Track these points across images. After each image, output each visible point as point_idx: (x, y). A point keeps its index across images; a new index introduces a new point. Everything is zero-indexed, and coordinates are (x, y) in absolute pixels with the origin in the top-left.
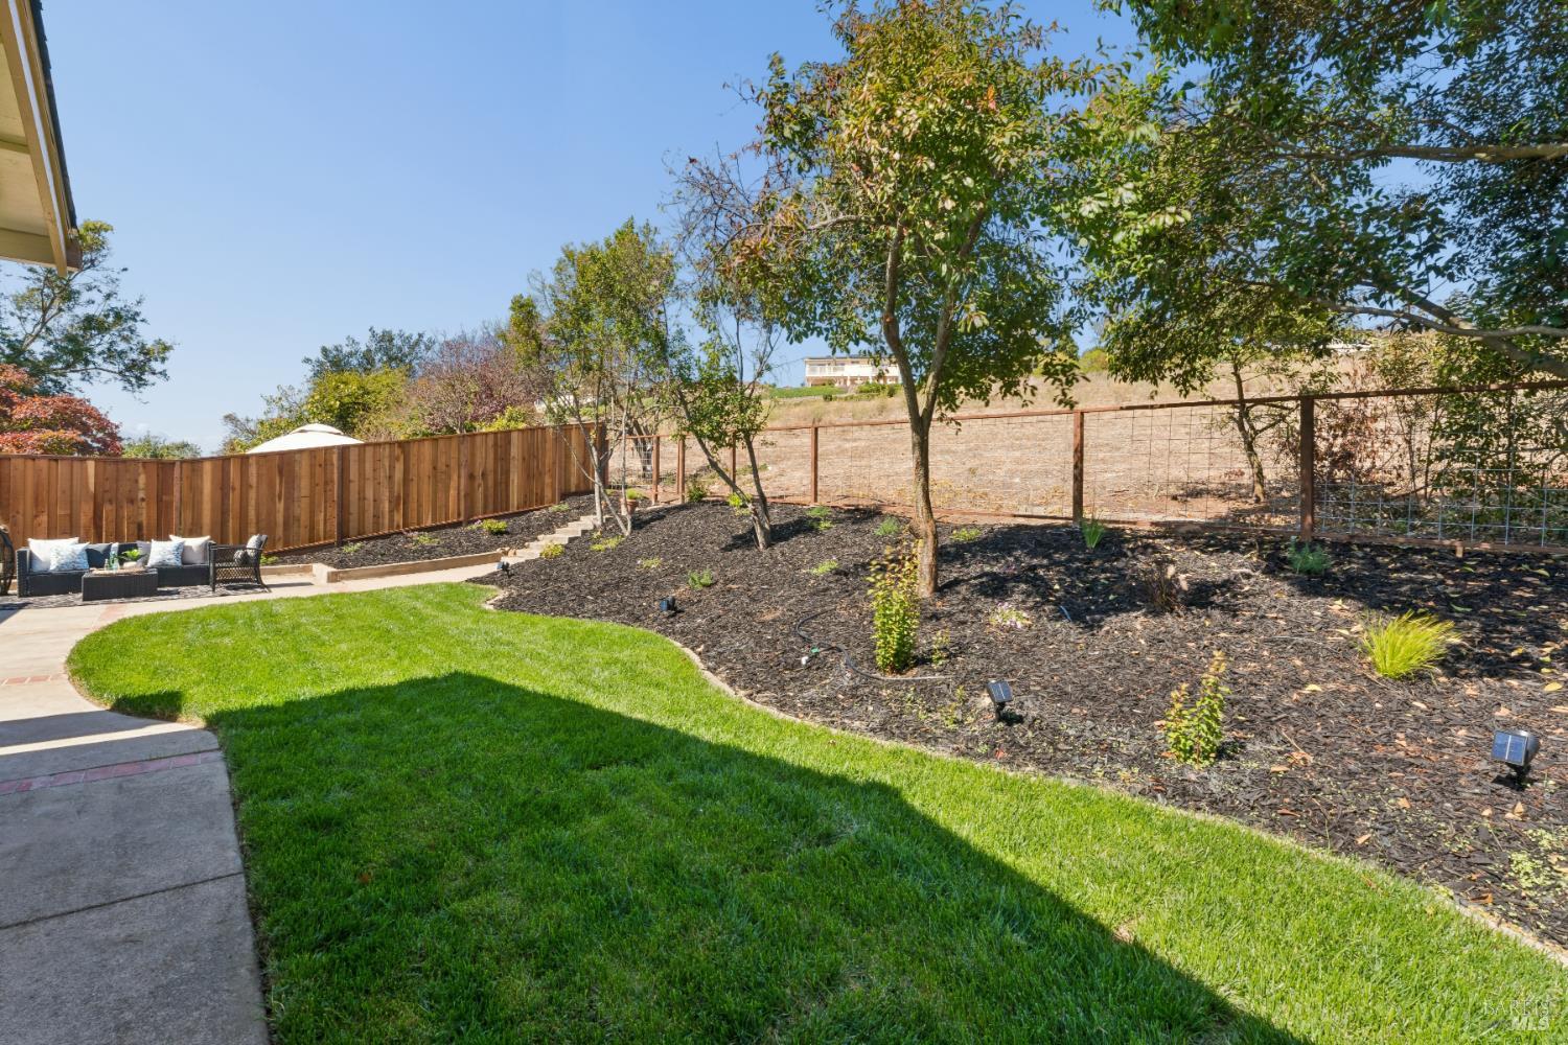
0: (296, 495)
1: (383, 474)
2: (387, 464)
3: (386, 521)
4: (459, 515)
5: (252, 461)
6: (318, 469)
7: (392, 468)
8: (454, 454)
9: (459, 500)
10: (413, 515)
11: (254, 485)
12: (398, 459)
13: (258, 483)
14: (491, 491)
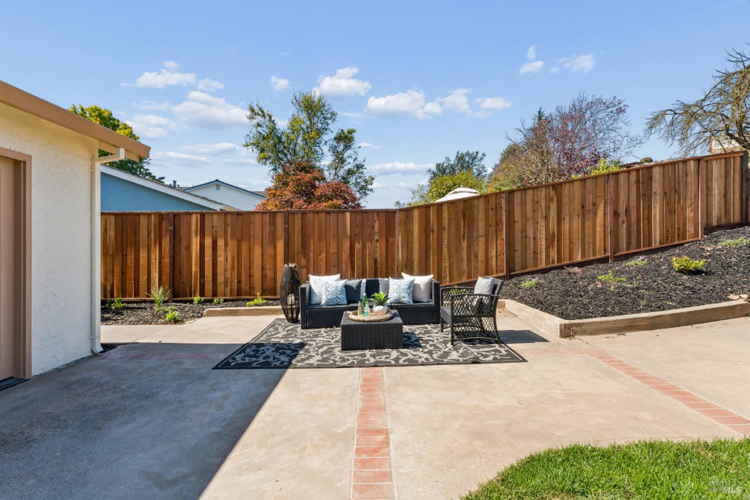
0: (475, 235)
1: (541, 213)
2: (543, 204)
3: (544, 257)
4: (605, 251)
5: (445, 207)
6: (491, 212)
7: (548, 208)
8: (600, 193)
9: (605, 236)
10: (565, 251)
11: (447, 228)
12: (551, 200)
13: (449, 226)
14: (634, 228)
